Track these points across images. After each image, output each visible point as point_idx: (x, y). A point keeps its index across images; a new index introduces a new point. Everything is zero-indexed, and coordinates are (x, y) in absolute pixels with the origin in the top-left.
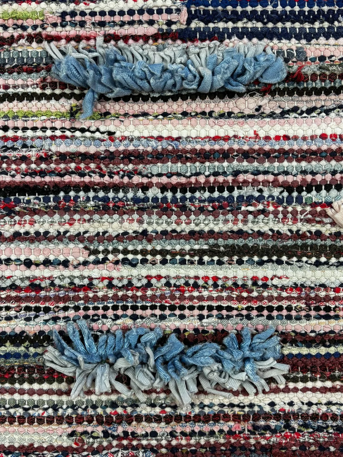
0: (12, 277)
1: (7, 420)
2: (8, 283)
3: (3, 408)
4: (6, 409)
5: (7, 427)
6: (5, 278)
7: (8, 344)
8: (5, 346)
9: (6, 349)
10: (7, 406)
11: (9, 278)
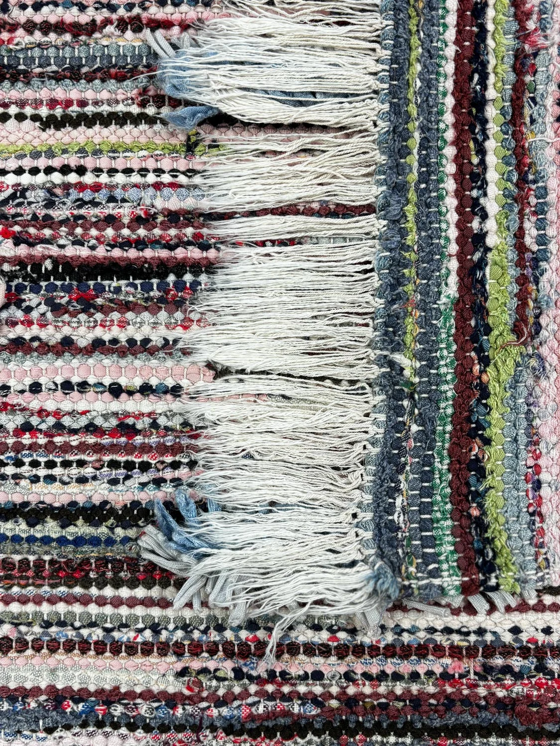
0: (88, 411)
1: (77, 646)
2: (83, 421)
3: (70, 628)
4: (75, 629)
5: (76, 658)
6: (78, 413)
7: (80, 522)
8: (75, 525)
9: (77, 529)
10: (77, 624)
11: (84, 413)
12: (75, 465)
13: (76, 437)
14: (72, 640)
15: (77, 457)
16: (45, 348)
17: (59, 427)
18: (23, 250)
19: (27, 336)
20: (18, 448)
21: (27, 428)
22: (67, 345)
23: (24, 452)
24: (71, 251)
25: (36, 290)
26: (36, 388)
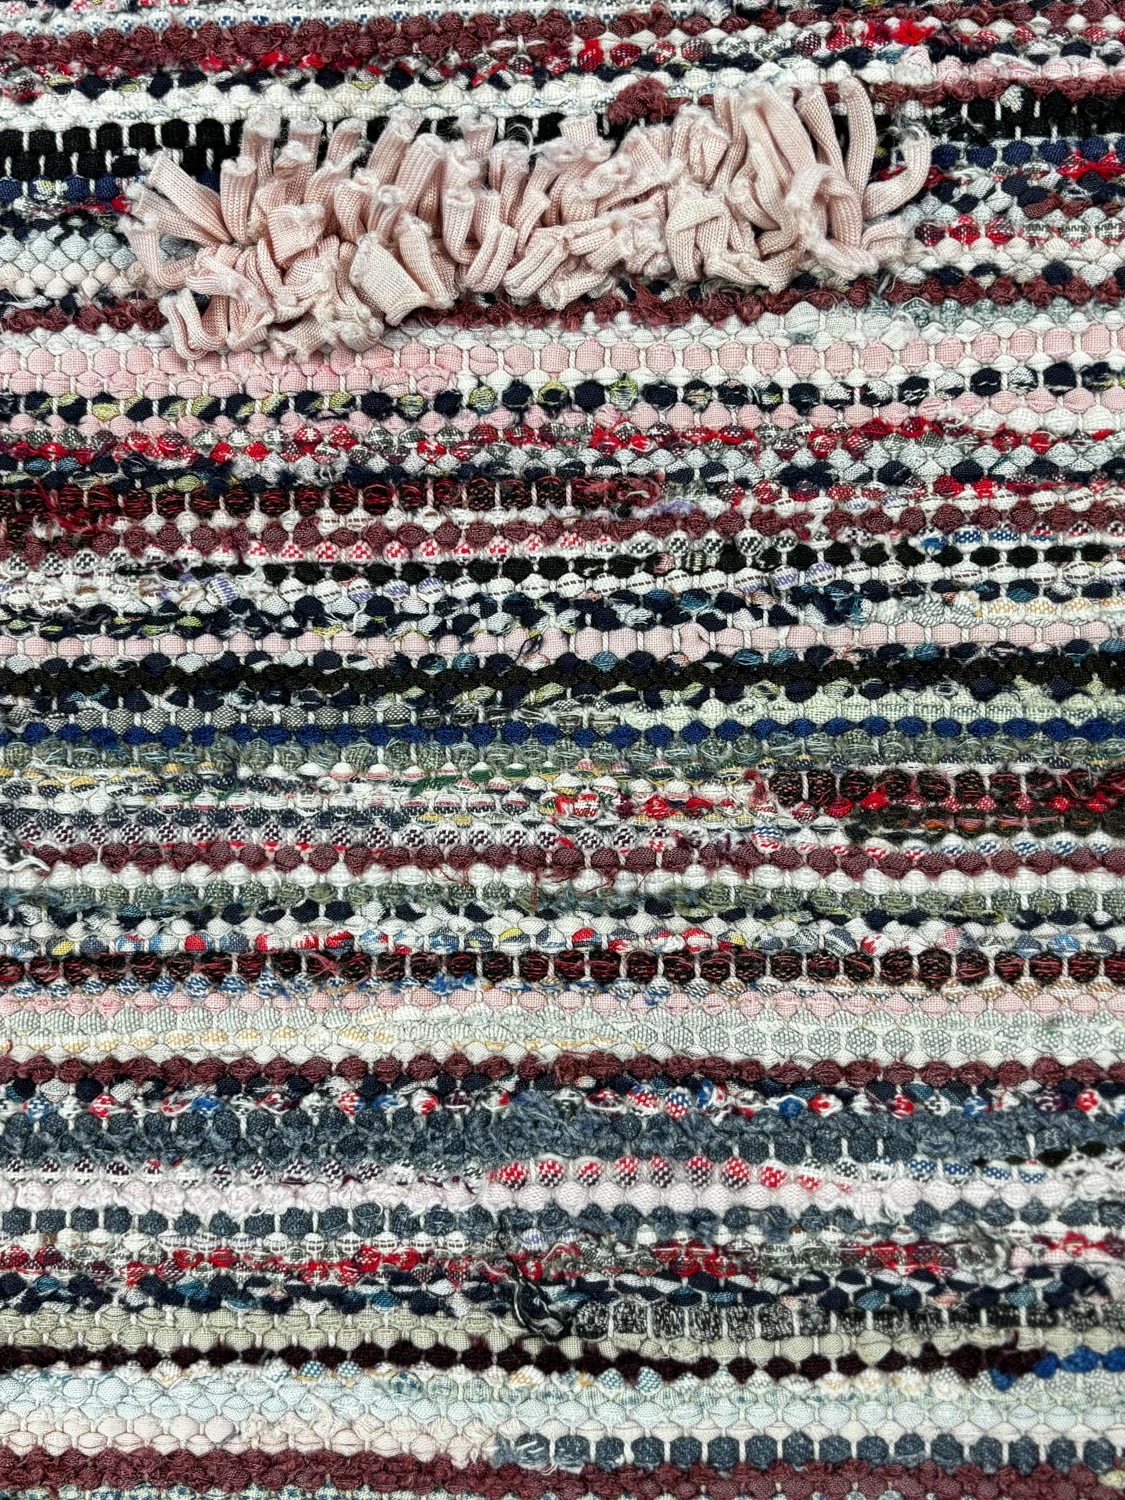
0: (1112, 432)
1: (1102, 968)
2: (1101, 454)
3: (1084, 926)
4: (1095, 927)
5: (1103, 995)
6: (1089, 437)
7: (1096, 685)
8: (1086, 694)
9: (1089, 703)
10: (1101, 916)
11: (1101, 436)
12: (1078, 556)
13: (1085, 491)
14: (1090, 954)
15: (1087, 538)
16: (1008, 291)
17: (1043, 469)
18: (951, 70)
19: (966, 264)
20: (949, 519)
21: (967, 474)
22: (1058, 282)
23: (962, 530)
24: (1060, 69)
25: (981, 157)
26: (986, 382)
